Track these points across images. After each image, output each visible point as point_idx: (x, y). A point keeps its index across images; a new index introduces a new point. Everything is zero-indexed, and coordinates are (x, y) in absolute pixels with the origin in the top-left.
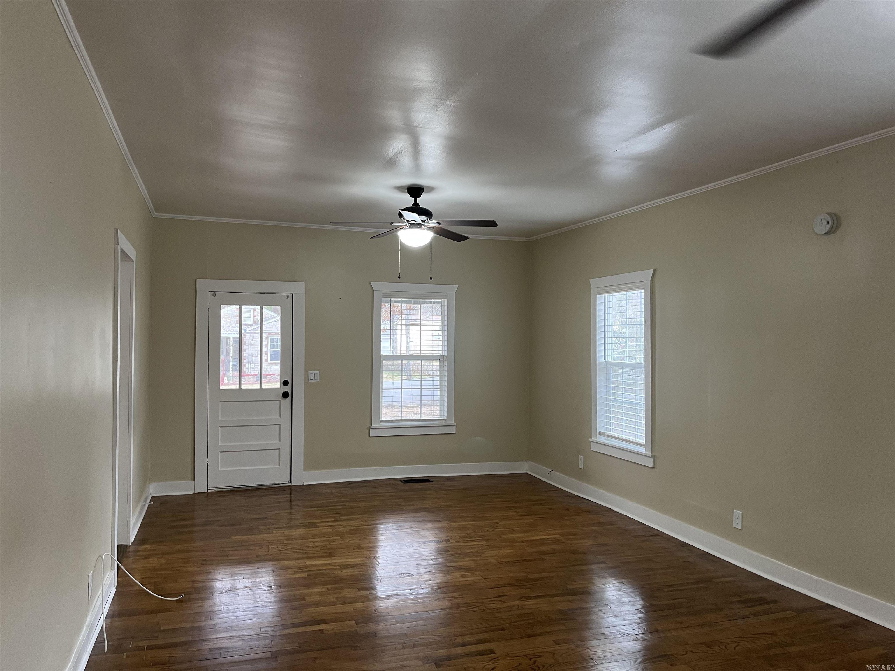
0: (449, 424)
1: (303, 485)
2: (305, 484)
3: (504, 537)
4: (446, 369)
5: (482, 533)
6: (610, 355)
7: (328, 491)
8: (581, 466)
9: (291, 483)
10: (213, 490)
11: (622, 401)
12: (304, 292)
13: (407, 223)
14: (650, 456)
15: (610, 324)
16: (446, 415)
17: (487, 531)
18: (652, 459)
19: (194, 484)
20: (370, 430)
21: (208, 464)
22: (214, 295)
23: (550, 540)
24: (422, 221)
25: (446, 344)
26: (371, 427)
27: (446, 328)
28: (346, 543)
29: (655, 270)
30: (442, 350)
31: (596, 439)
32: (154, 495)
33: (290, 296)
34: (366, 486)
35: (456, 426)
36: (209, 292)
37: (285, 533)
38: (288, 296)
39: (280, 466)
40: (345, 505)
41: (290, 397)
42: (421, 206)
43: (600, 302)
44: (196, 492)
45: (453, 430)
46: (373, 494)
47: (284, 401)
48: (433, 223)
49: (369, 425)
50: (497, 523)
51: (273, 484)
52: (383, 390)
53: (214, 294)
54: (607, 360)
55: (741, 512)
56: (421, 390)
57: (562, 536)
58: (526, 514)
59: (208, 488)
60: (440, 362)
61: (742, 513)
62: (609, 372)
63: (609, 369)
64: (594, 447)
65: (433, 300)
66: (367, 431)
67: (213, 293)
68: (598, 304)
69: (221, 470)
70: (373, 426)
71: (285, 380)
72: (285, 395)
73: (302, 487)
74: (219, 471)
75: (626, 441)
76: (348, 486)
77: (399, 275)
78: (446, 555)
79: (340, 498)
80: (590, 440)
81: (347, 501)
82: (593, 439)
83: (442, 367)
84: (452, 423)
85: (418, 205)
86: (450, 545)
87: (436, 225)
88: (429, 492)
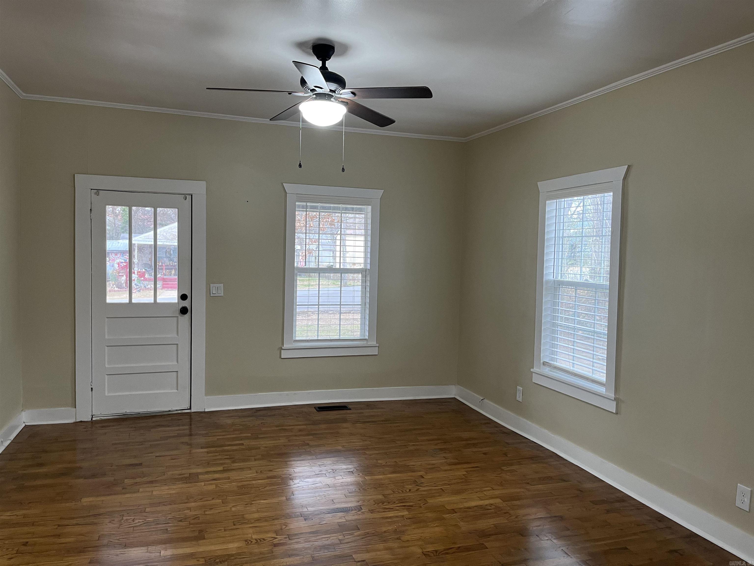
0: (371, 344)
1: (205, 412)
2: (206, 410)
3: (431, 501)
4: (368, 284)
5: (403, 495)
6: (560, 272)
7: (229, 421)
8: (519, 398)
9: (190, 409)
10: (98, 418)
11: (573, 327)
12: (205, 193)
13: (311, 94)
14: (613, 399)
15: (561, 236)
16: (368, 335)
17: (410, 490)
18: (615, 403)
19: (75, 410)
20: (282, 350)
21: (92, 388)
22: (97, 194)
23: (490, 508)
24: (331, 91)
25: (369, 256)
26: (283, 348)
27: (369, 238)
28: (227, 511)
29: (629, 166)
30: (365, 263)
31: (540, 371)
32: (27, 424)
33: (189, 197)
34: (274, 415)
35: (378, 346)
36: (91, 189)
37: (154, 493)
38: (186, 197)
39: (177, 390)
40: (242, 444)
41: (189, 313)
42: (329, 71)
43: (549, 209)
44: (77, 421)
45: (375, 351)
46: (280, 428)
47: (181, 317)
48: (345, 94)
49: (280, 346)
50: (422, 477)
51: (170, 411)
52: (297, 307)
53: (98, 191)
54: (556, 278)
55: (750, 489)
56: (340, 306)
57: (504, 501)
58: (457, 461)
59: (92, 416)
60: (362, 277)
61: (751, 491)
62: (558, 292)
63: (558, 288)
64: (536, 379)
65: (355, 206)
66: (279, 352)
67: (96, 191)
68: (548, 211)
69: (108, 395)
70: (286, 346)
71: (183, 294)
72: (184, 311)
73: (202, 414)
74: (106, 396)
75: (578, 376)
76: (255, 414)
77: (300, 164)
78: (354, 537)
79: (241, 433)
80: (532, 370)
81: (247, 438)
82: (535, 370)
83: (364, 281)
84: (374, 343)
85: (327, 69)
86: (361, 517)
87: (349, 96)
88: (345, 425)
